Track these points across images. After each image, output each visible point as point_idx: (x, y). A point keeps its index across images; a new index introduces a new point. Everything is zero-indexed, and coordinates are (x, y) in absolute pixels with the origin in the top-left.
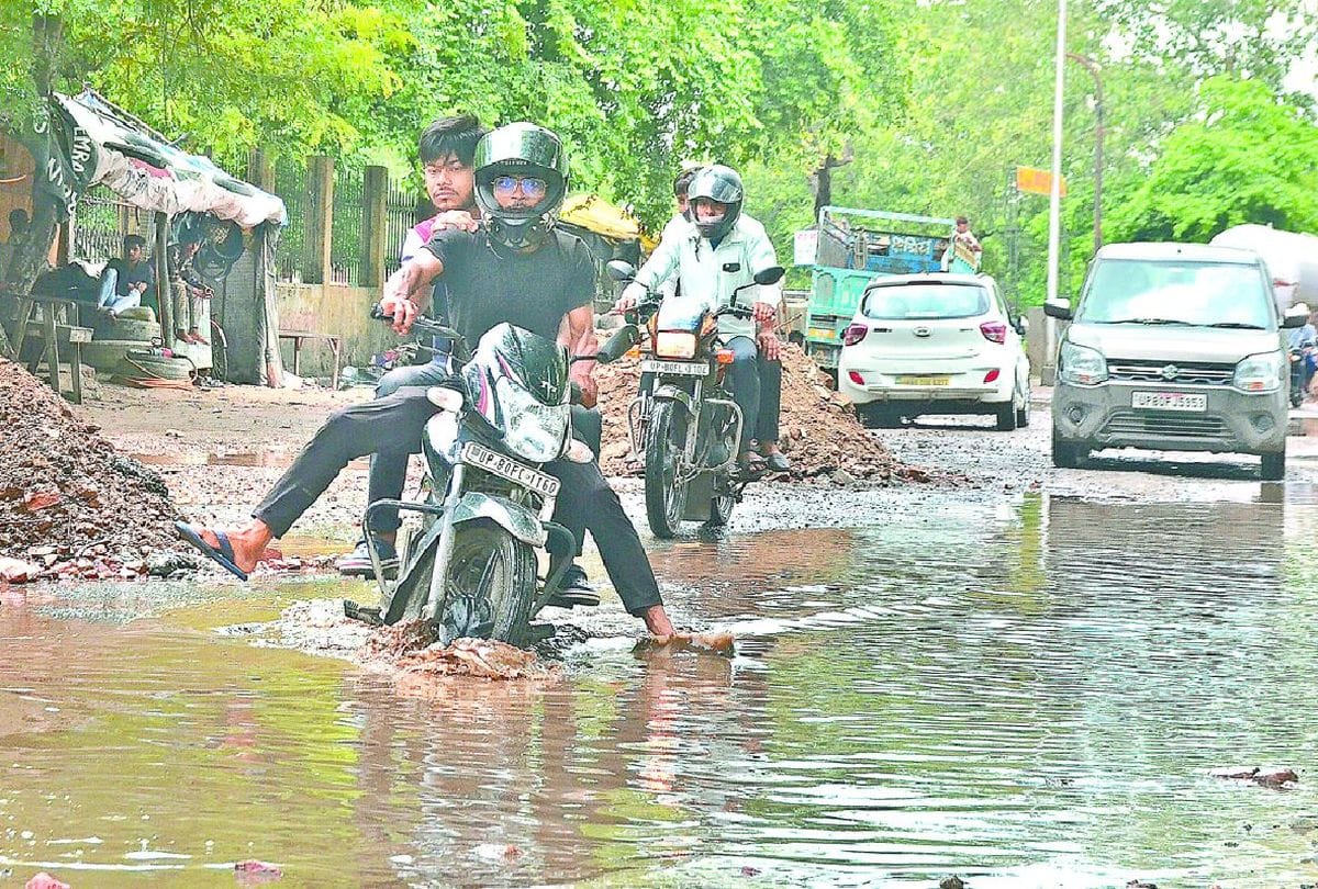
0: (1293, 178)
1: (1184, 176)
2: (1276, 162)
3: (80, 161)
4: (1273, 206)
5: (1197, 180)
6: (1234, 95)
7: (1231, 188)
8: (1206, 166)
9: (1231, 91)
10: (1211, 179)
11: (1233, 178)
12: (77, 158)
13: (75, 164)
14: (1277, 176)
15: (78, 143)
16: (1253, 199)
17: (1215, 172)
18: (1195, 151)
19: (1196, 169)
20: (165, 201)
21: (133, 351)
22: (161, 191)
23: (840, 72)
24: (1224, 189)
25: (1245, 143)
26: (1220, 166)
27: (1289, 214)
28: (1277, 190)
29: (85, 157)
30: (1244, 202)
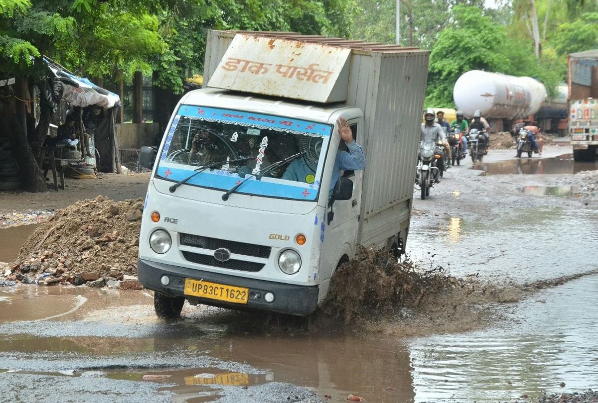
0: (491, 48)
1: (447, 49)
2: (484, 42)
3: (57, 91)
4: (483, 61)
5: (451, 51)
6: (466, 13)
7: (466, 54)
8: (455, 45)
9: (464, 11)
10: (457, 51)
11: (467, 50)
12: (56, 89)
13: (55, 92)
14: (485, 48)
15: (56, 83)
16: (475, 59)
17: (459, 48)
18: (451, 39)
19: (451, 46)
20: (82, 102)
21: (72, 164)
22: (81, 99)
23: (322, 23)
24: (462, 55)
25: (471, 34)
26: (461, 45)
27: (490, 65)
28: (485, 54)
29: (59, 89)
30: (472, 60)
